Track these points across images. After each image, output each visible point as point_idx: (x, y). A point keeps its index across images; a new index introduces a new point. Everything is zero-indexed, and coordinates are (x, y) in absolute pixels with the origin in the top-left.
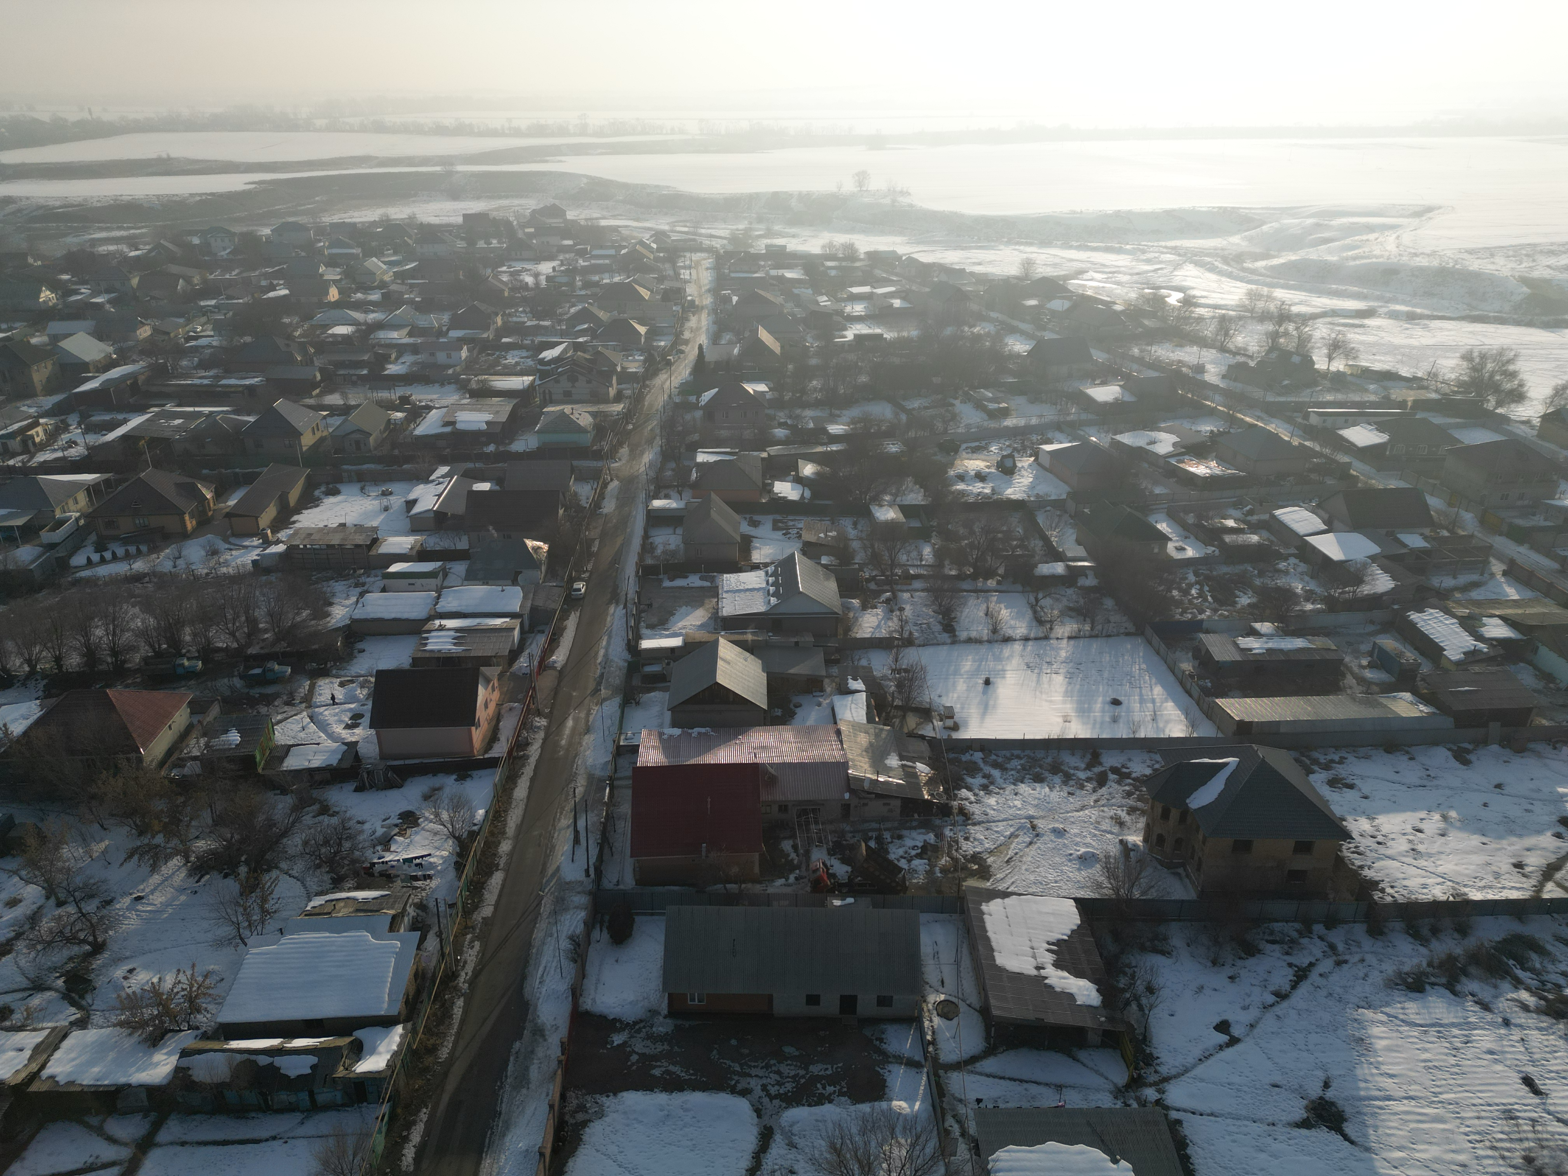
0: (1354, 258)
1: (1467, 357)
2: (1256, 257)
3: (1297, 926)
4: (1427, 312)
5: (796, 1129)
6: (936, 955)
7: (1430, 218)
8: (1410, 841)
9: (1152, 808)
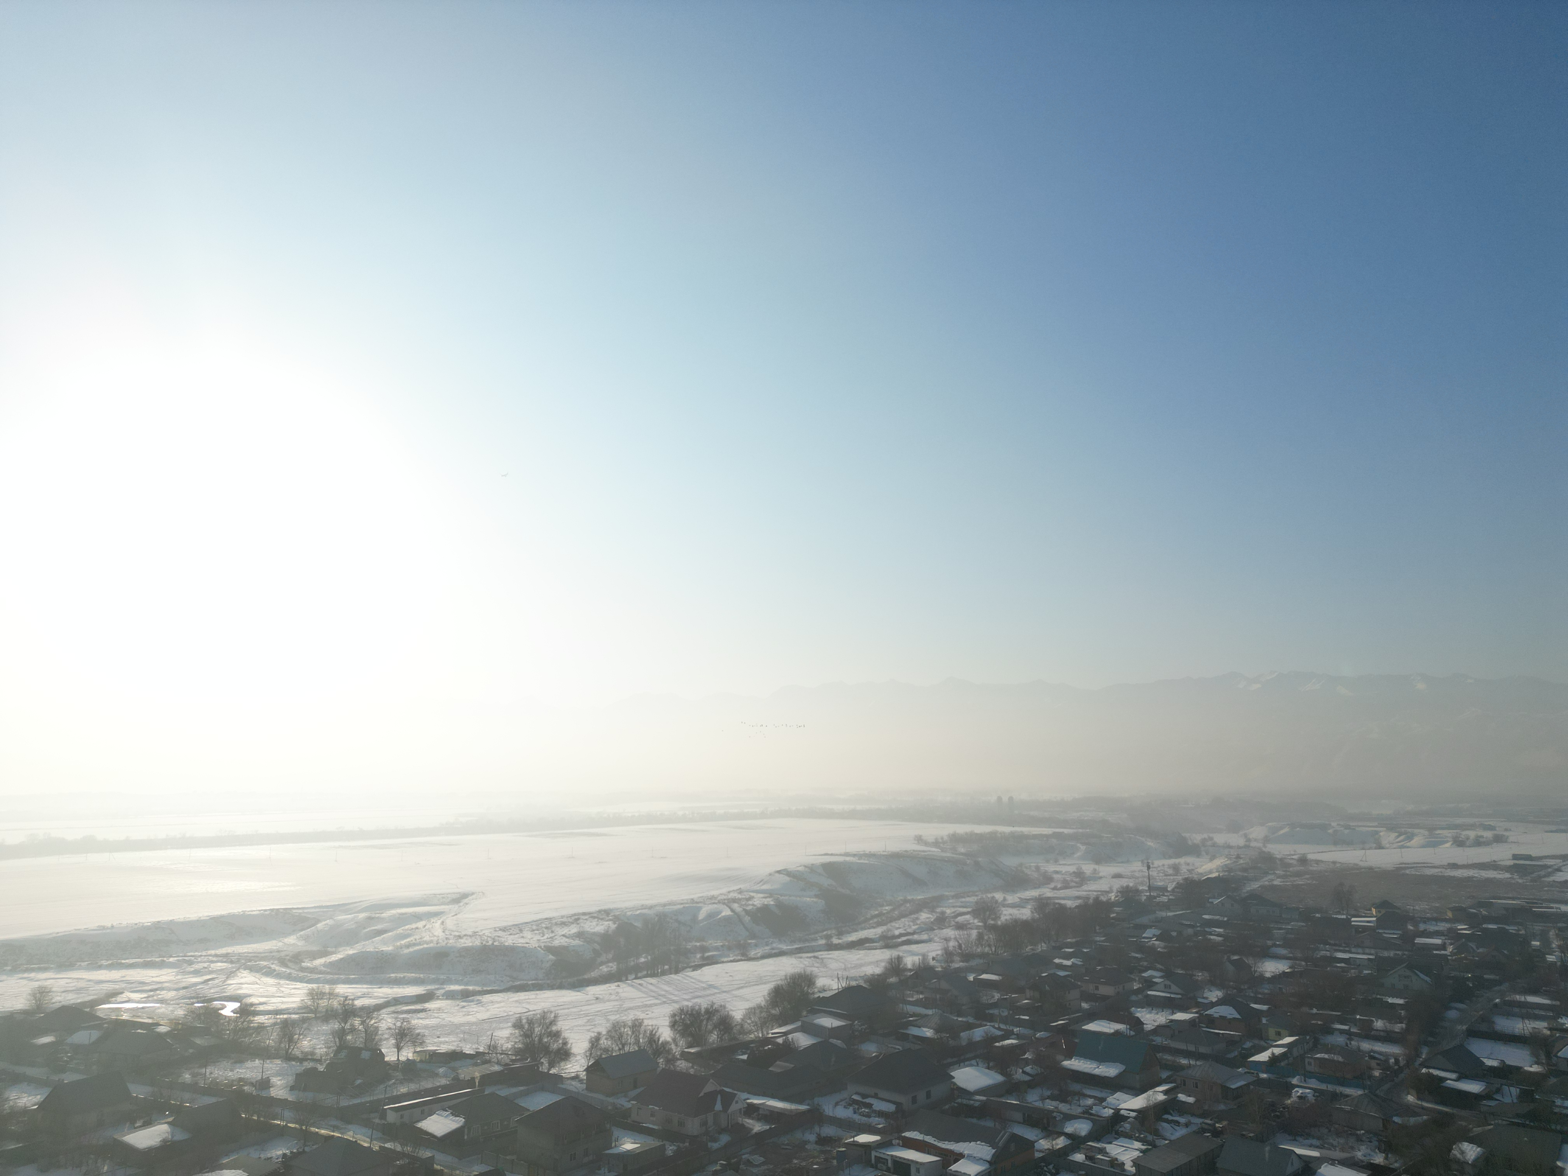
0: (408, 946)
1: (518, 1025)
2: (314, 956)
4: (478, 988)
7: (467, 904)
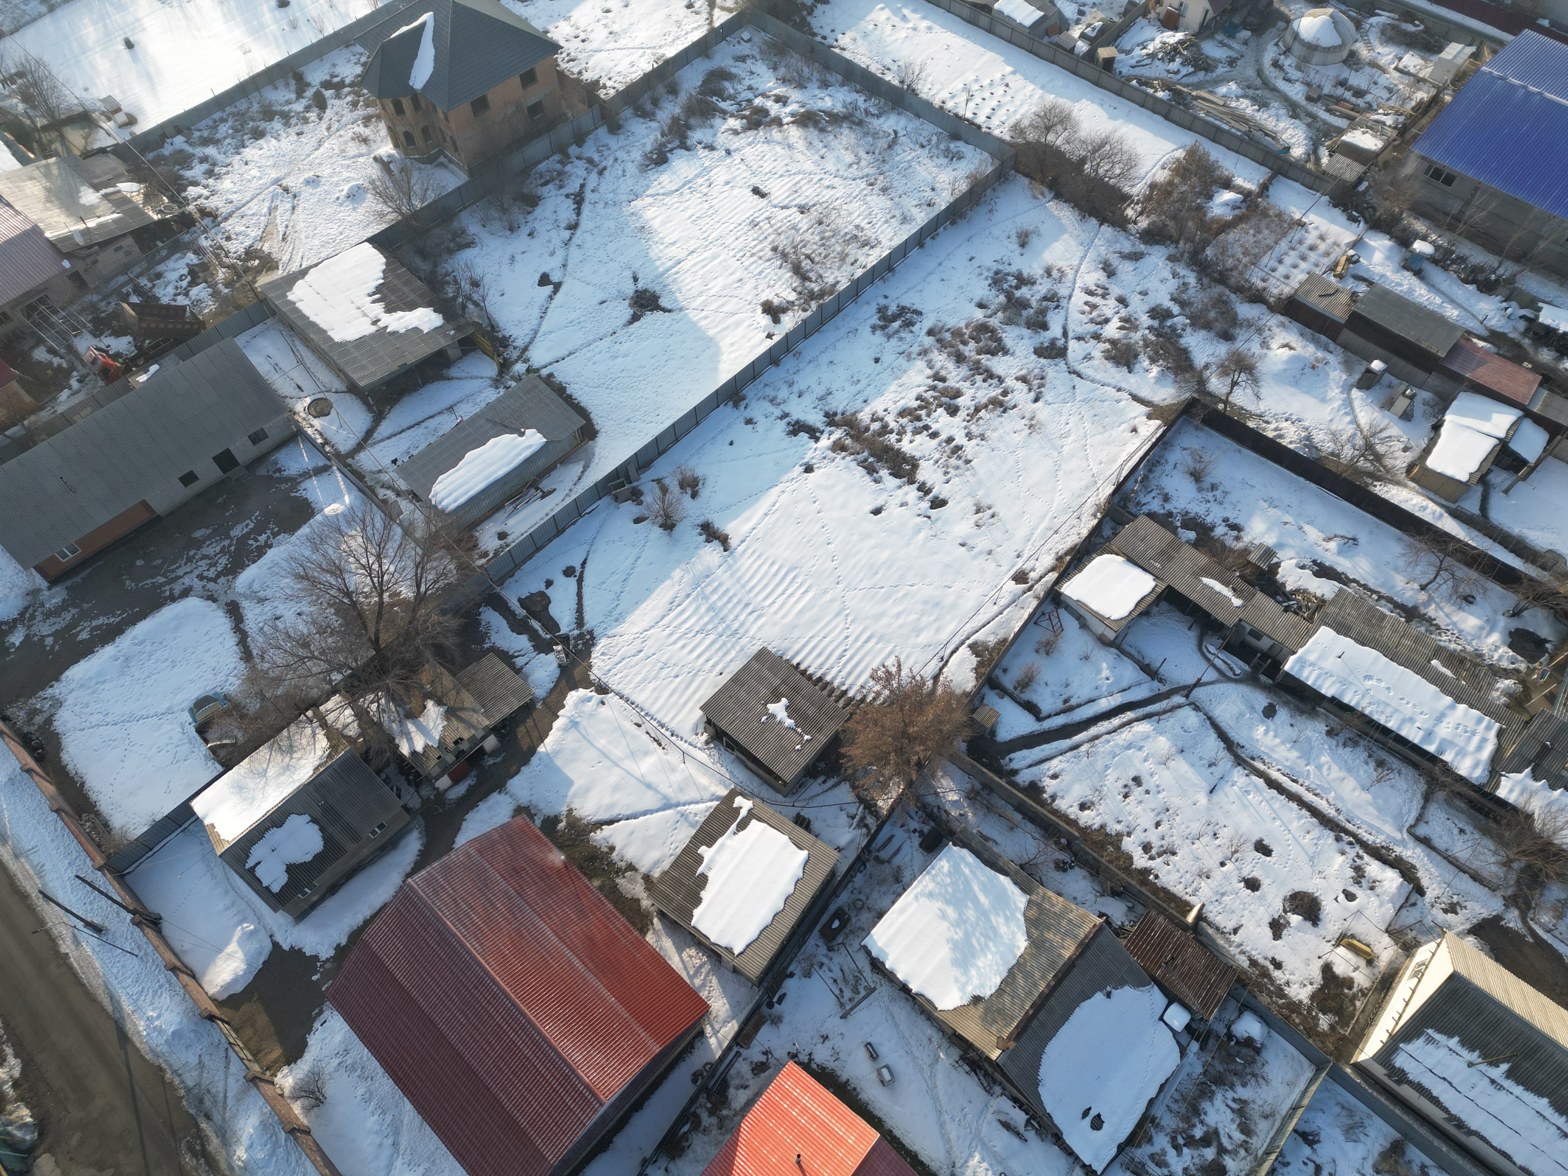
3: (557, 157)
5: (256, 587)
6: (276, 367)
8: (605, 26)
9: (384, 108)
